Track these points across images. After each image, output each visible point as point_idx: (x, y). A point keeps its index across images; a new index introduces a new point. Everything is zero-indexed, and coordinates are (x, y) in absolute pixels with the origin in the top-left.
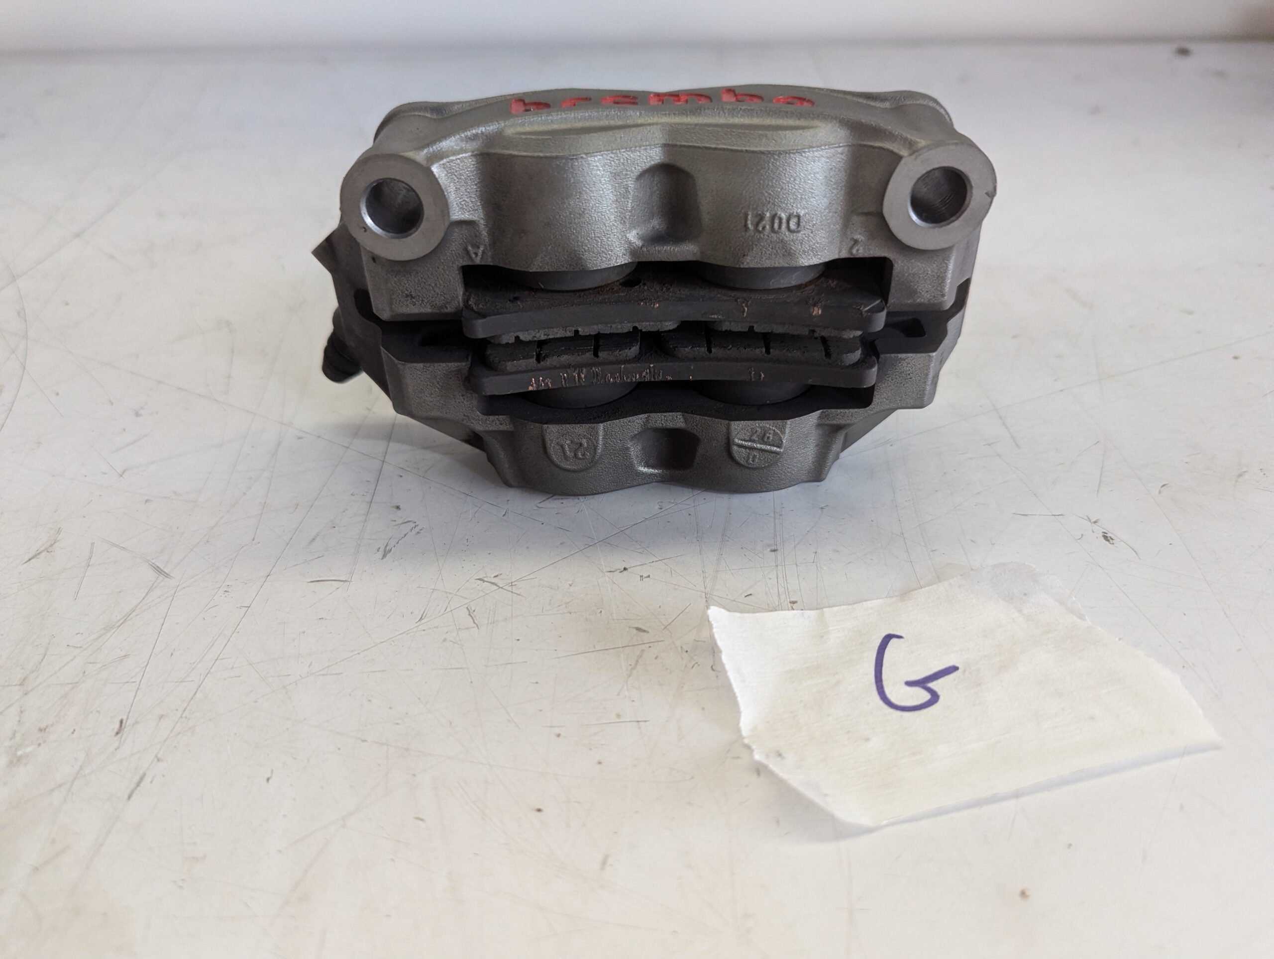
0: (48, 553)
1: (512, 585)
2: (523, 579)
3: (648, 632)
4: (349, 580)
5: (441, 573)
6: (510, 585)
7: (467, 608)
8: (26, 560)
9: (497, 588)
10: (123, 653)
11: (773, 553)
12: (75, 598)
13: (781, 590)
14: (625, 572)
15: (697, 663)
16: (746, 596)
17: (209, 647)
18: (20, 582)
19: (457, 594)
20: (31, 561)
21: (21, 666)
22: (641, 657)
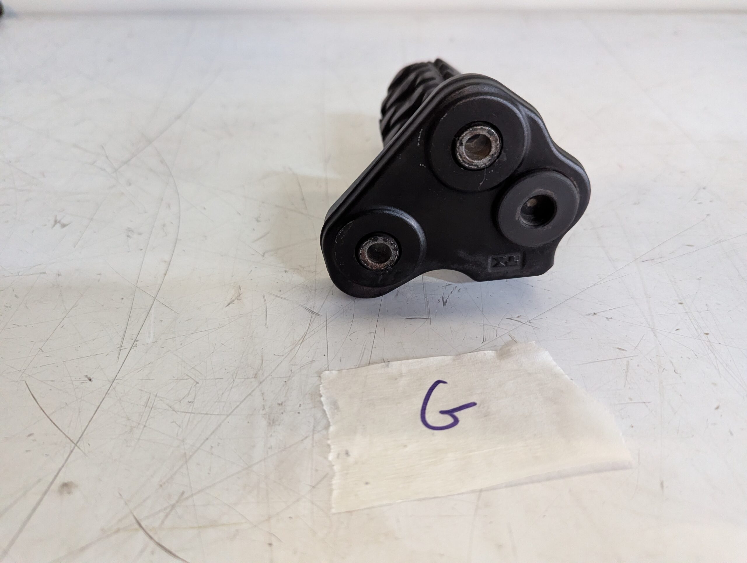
0: (238, 301)
1: (530, 322)
2: (535, 319)
3: (626, 351)
4: (429, 318)
5: (483, 314)
6: (529, 322)
7: (509, 335)
8: (227, 305)
9: (522, 324)
10: (310, 359)
11: (681, 305)
12: (266, 327)
13: (696, 327)
14: (595, 315)
15: (664, 369)
16: (677, 330)
17: (361, 356)
18: (229, 317)
19: (499, 326)
20: (229, 305)
21: (250, 366)
22: (628, 365)
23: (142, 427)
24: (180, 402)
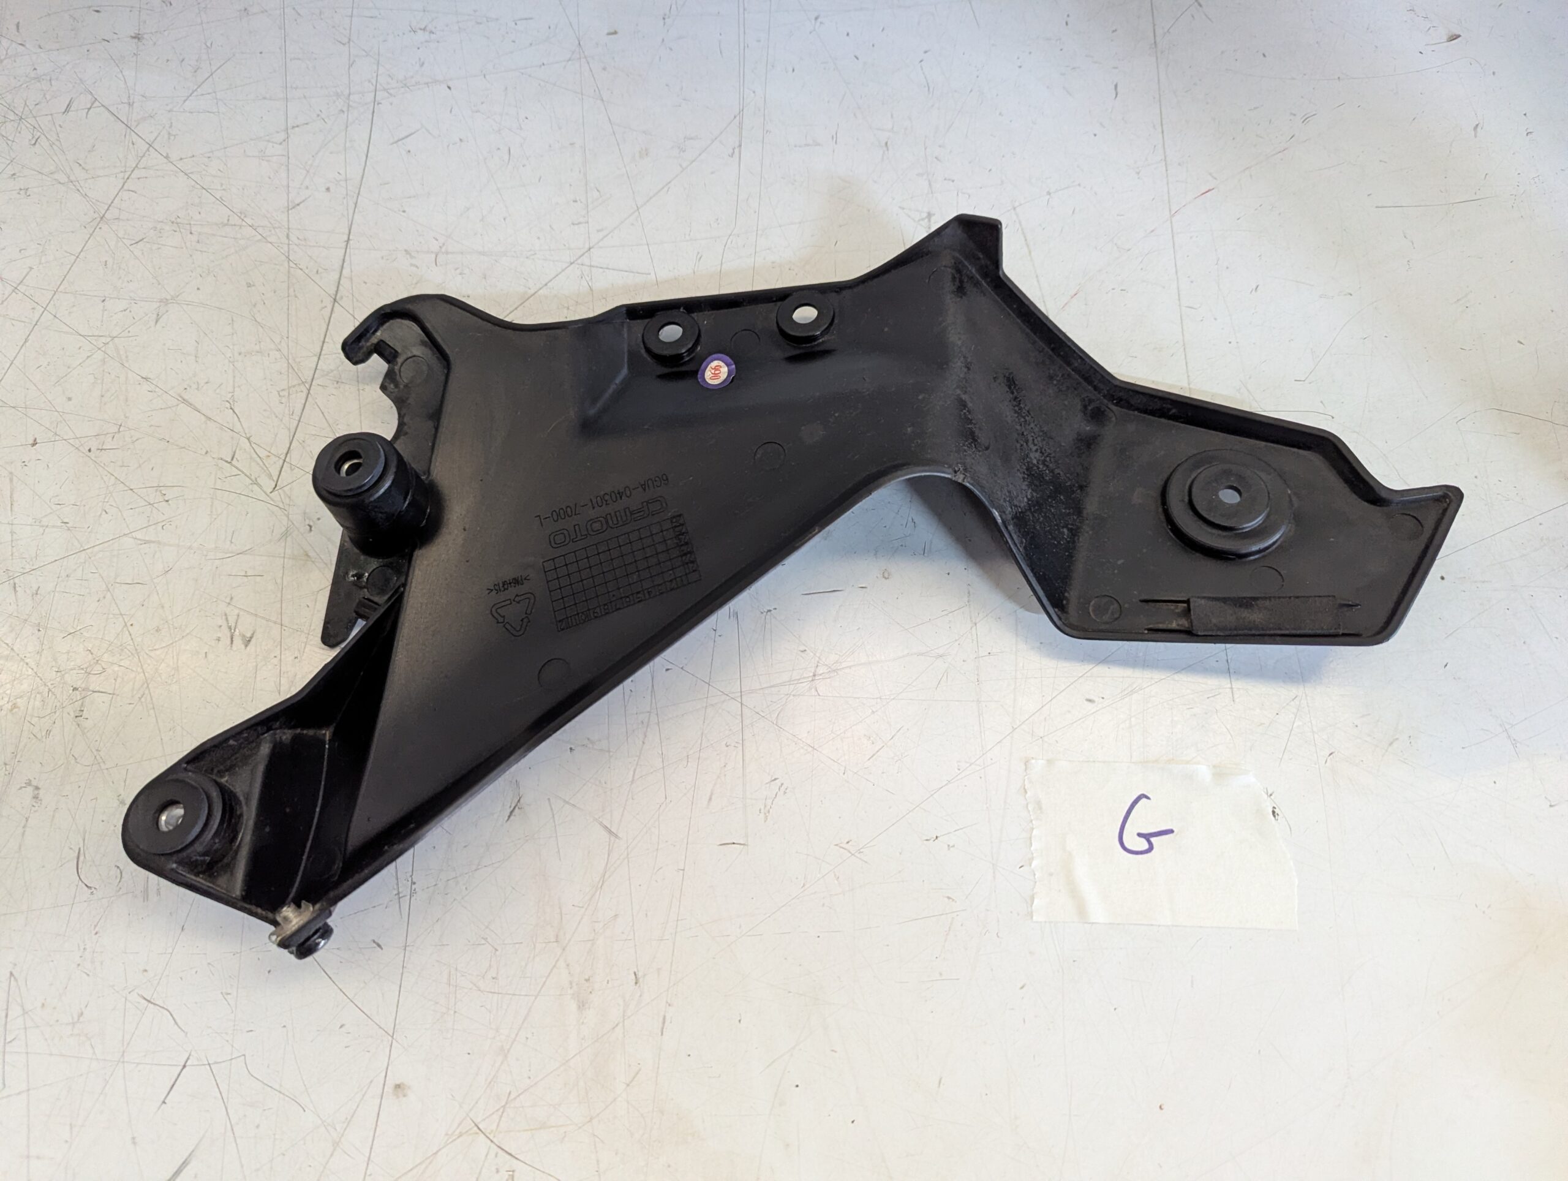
23: (453, 1012)
24: (483, 977)
